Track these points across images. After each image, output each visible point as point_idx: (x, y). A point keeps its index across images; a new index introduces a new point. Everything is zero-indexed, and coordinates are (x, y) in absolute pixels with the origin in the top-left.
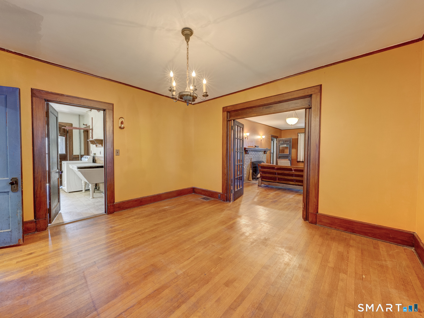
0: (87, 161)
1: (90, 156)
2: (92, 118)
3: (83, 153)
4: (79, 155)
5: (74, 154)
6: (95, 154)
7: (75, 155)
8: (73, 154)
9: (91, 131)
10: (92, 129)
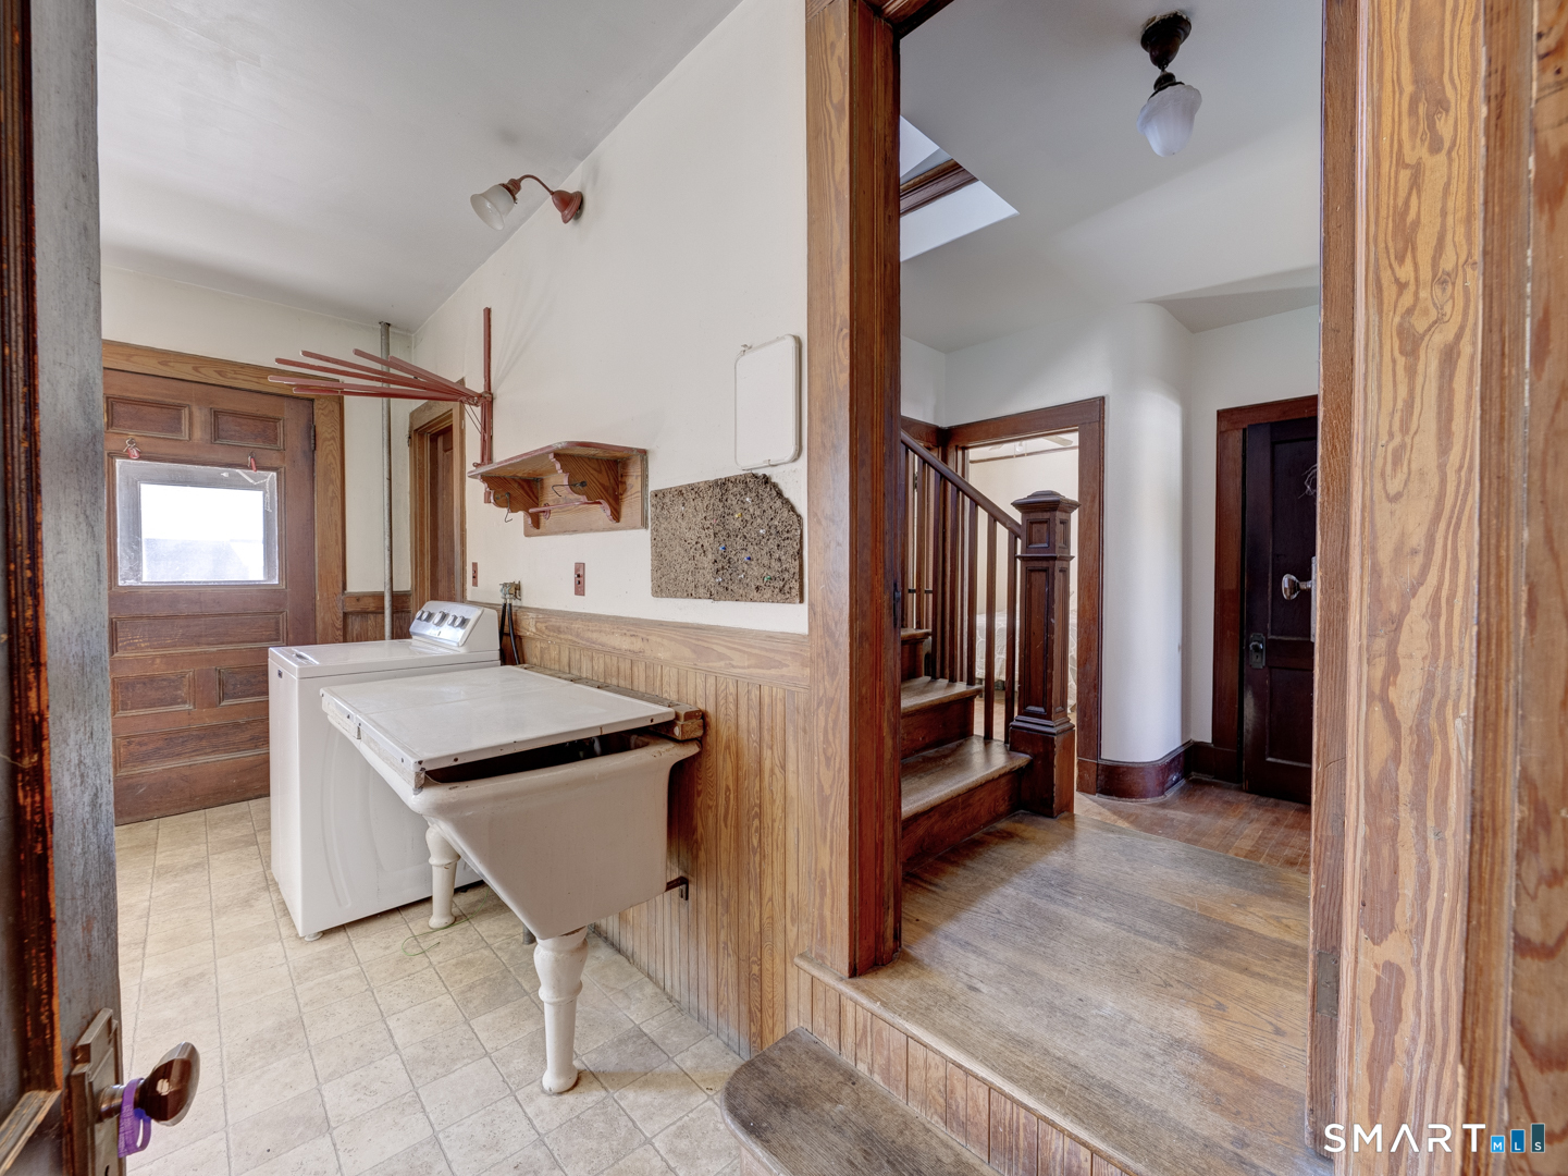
0: (462, 651)
1: (463, 600)
2: (488, 312)
3: (404, 583)
4: (379, 597)
5: (354, 586)
6: (516, 589)
7: (358, 598)
8: (344, 588)
9: (473, 414)
10: (487, 401)
